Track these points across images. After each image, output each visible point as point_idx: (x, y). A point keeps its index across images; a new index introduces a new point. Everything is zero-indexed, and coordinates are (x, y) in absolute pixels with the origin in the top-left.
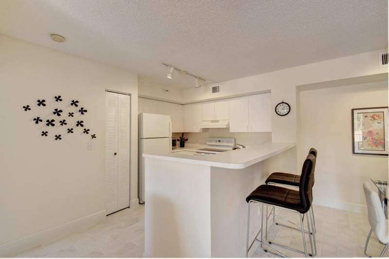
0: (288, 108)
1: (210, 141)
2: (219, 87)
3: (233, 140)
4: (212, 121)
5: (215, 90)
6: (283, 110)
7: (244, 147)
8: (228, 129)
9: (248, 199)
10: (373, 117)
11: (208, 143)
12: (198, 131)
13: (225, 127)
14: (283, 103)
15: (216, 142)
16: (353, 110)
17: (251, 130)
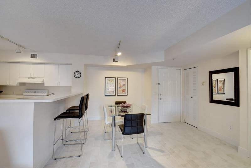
0: (80, 74)
1: (26, 92)
2: (37, 55)
3: (47, 91)
4: (29, 78)
5: (33, 56)
6: (77, 75)
7: (54, 94)
8: (42, 84)
9: (55, 119)
10: (111, 81)
11: (24, 94)
12: (16, 85)
13: (41, 82)
14: (78, 71)
15: (32, 92)
16: (105, 78)
17: (60, 85)
